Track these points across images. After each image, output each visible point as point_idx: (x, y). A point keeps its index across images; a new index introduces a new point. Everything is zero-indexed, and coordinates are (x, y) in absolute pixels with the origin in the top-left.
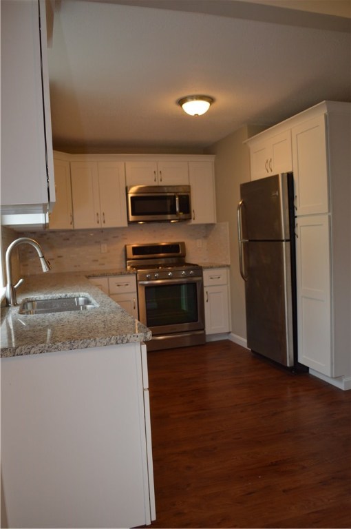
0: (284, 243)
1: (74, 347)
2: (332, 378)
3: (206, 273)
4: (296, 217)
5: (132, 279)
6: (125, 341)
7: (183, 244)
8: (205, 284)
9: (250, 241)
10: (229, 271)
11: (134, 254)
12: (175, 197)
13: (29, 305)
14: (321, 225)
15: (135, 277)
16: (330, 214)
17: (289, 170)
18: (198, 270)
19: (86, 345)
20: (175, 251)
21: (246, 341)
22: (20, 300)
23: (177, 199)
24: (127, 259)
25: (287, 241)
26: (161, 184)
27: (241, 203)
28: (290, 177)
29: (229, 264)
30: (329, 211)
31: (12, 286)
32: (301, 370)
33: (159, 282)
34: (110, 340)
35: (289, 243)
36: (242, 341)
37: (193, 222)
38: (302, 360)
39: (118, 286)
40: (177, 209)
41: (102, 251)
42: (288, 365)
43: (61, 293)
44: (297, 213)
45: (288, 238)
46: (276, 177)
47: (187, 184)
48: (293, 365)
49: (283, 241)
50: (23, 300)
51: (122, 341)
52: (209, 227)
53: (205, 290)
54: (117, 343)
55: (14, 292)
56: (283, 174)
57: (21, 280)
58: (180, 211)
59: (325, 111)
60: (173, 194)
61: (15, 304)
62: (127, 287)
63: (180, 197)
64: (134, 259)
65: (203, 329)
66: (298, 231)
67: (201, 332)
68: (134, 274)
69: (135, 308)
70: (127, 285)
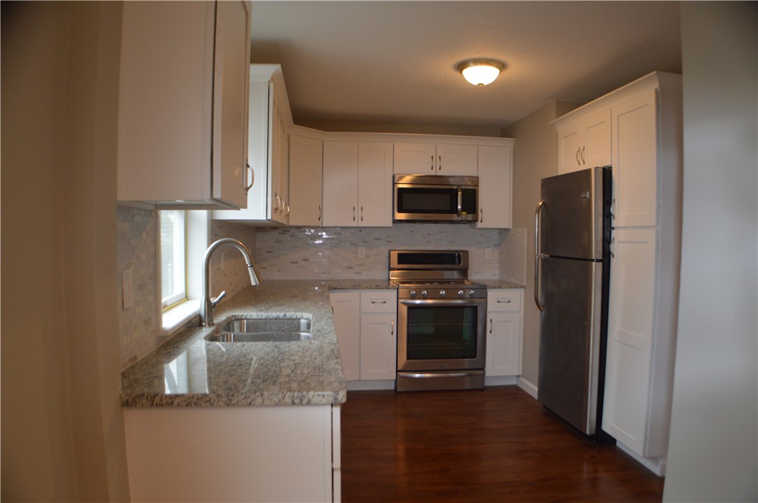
0: (594, 263)
2: (644, 456)
3: (492, 295)
4: (613, 228)
5: (392, 295)
6: (305, 401)
7: (466, 253)
8: (488, 310)
9: (551, 256)
10: (523, 293)
11: (399, 262)
12: (457, 191)
13: (236, 324)
14: (646, 243)
15: (396, 293)
16: (659, 228)
17: (606, 164)
18: (482, 289)
20: (454, 260)
21: (536, 389)
22: (221, 318)
23: (459, 193)
24: (390, 268)
25: (598, 261)
26: (439, 173)
27: (541, 204)
28: (607, 173)
29: (525, 284)
30: (657, 226)
31: (207, 299)
32: (604, 442)
33: (427, 301)
35: (601, 264)
36: (532, 389)
37: (479, 225)
38: (608, 427)
39: (373, 302)
40: (459, 207)
41: (359, 257)
42: (588, 432)
43: (280, 311)
44: (614, 223)
45: (600, 257)
46: (588, 172)
47: (476, 175)
48: (594, 432)
49: (593, 260)
50: (228, 318)
51: (301, 401)
52: (503, 232)
53: (489, 317)
55: (210, 307)
56: (596, 168)
57: (223, 293)
58: (463, 209)
59: (656, 85)
60: (455, 187)
61: (211, 324)
62: (384, 305)
63: (463, 191)
64: (400, 269)
65: (483, 369)
66: (615, 248)
67: (481, 372)
68: (395, 288)
69: (392, 333)
70: (385, 302)
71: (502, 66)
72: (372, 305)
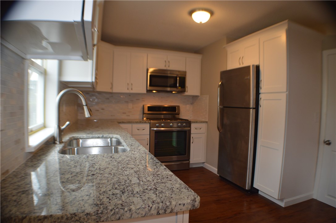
0: (251, 110)
1: (102, 219)
2: (278, 199)
3: (193, 126)
4: (260, 94)
5: (147, 126)
6: (169, 211)
7: (179, 107)
8: (192, 133)
9: (224, 107)
10: (206, 125)
11: (149, 110)
12: (177, 78)
13: (75, 142)
14: (280, 100)
15: (149, 125)
16: (287, 93)
17: (256, 63)
18: (188, 123)
19: (118, 216)
20: (173, 111)
21: (217, 170)
22: (66, 138)
23: (178, 78)
24: (144, 113)
25: (253, 108)
26: (168, 69)
27: (220, 83)
28: (258, 68)
29: (207, 121)
30: (287, 92)
31: (59, 127)
32: (254, 192)
33: (162, 129)
34: (150, 210)
35: (254, 110)
36: (214, 170)
37: (186, 94)
38: (255, 186)
39: (138, 130)
40: (178, 85)
41: (129, 108)
42: (247, 189)
43: (99, 134)
44: (261, 91)
45: (255, 107)
46: (248, 68)
47: (184, 70)
48: (250, 188)
49: (251, 108)
50: (70, 138)
51: (165, 211)
52: (195, 97)
53: (192, 136)
54: (158, 214)
55: (61, 132)
56: (253, 66)
57: (68, 123)
58: (179, 86)
60: (176, 76)
61: (61, 142)
62: (144, 131)
63: (180, 78)
64: (148, 114)
65: (189, 159)
66: (262, 102)
67: (188, 162)
68: (149, 123)
69: (147, 145)
70: (144, 129)
71: (212, 13)
72: (138, 131)
